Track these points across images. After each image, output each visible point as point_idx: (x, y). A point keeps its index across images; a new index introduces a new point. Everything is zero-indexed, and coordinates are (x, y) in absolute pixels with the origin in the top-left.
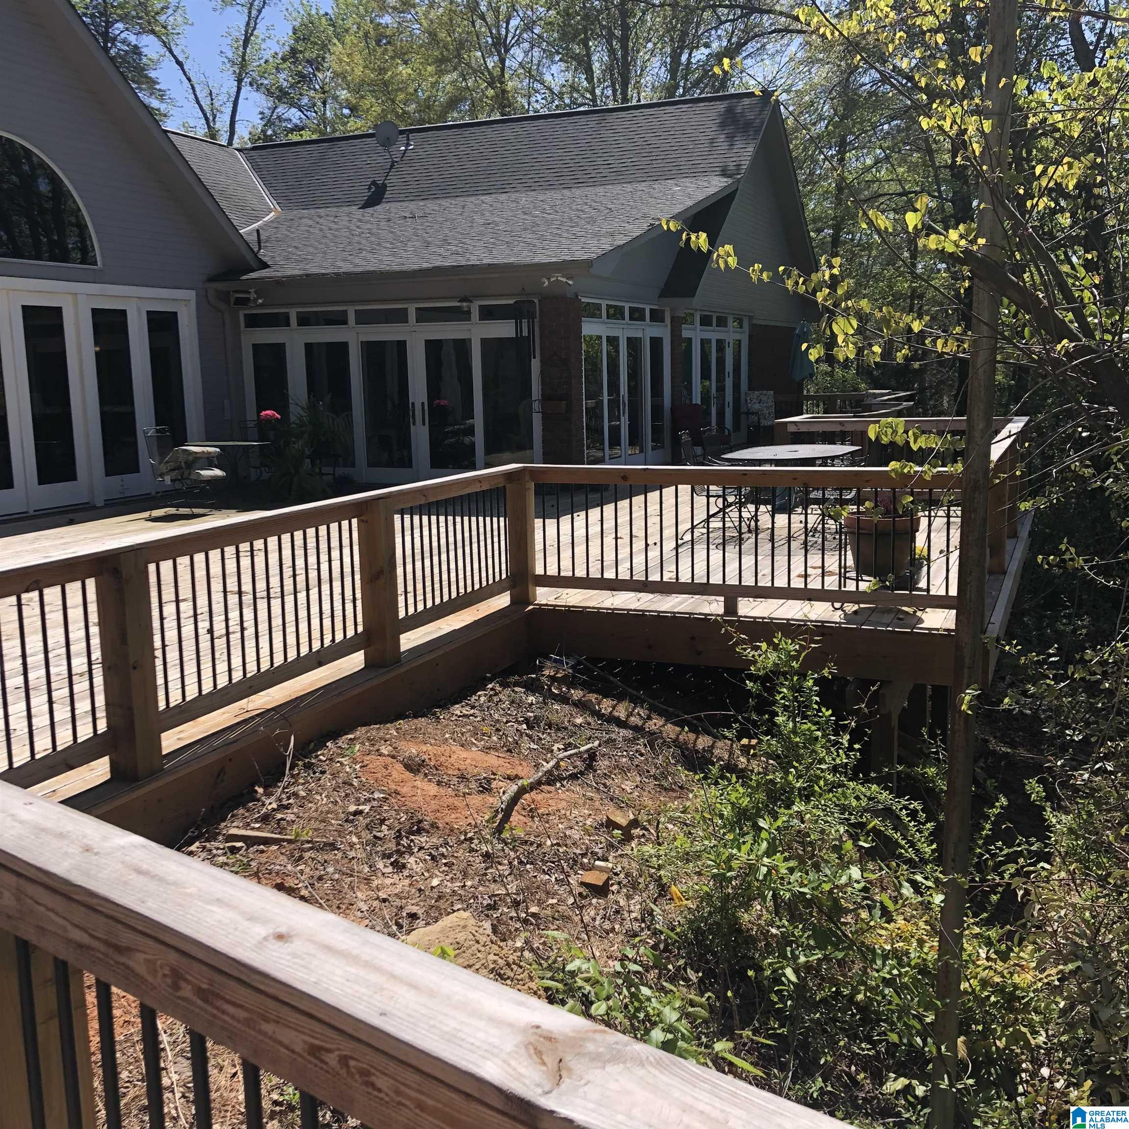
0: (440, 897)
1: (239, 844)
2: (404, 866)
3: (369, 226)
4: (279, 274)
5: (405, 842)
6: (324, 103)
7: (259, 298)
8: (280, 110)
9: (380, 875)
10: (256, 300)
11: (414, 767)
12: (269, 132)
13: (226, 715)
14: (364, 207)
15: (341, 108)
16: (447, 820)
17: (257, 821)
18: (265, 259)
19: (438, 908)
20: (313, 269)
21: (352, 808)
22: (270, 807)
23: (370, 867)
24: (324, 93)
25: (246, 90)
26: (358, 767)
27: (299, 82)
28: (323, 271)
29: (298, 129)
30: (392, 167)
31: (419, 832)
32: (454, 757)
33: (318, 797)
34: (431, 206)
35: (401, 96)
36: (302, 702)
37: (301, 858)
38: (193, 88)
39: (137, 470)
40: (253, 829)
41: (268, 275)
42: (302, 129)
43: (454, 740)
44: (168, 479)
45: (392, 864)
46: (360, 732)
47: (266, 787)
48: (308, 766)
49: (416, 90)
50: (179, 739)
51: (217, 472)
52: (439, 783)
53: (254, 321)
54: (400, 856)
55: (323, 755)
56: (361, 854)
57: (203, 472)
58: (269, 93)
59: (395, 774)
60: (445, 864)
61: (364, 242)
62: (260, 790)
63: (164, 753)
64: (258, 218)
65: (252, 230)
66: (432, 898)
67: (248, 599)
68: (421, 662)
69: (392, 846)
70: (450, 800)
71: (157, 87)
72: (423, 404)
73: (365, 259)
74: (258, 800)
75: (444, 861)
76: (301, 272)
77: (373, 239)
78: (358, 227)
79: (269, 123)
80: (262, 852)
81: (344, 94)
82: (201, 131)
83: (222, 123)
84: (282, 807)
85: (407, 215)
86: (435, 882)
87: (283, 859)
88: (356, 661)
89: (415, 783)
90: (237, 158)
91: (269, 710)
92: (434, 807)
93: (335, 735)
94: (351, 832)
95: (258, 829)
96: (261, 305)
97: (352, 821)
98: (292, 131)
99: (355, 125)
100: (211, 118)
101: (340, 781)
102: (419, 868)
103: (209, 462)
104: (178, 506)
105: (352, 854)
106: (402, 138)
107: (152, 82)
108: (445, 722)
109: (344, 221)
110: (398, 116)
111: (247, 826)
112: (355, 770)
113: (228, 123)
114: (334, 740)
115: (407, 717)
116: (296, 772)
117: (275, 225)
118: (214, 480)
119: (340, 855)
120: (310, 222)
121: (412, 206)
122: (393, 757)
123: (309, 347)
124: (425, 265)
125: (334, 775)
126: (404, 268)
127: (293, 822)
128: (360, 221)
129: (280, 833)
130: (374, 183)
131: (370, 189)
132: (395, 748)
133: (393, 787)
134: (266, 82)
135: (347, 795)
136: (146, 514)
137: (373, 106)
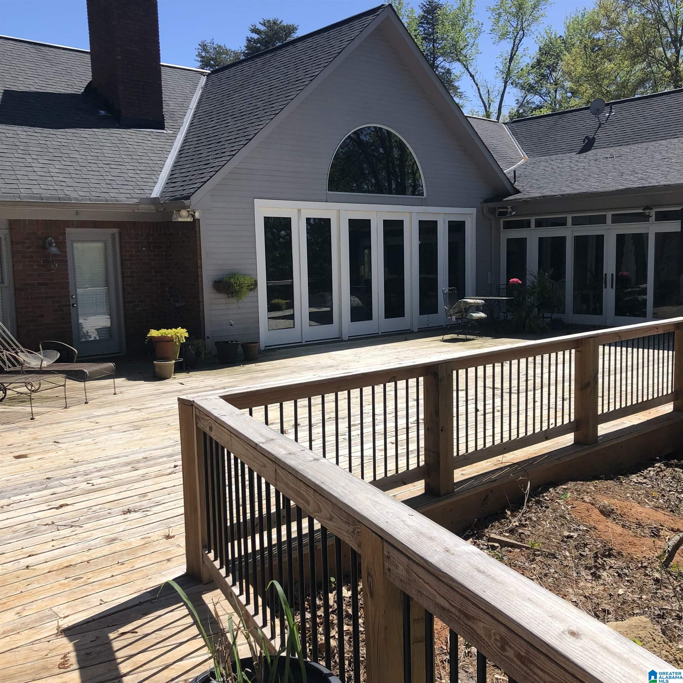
0: (624, 603)
1: (497, 545)
2: (599, 577)
3: (583, 164)
4: (526, 196)
5: (600, 561)
6: (556, 91)
7: (513, 211)
8: (529, 97)
9: (584, 580)
10: (511, 212)
11: (606, 513)
12: (521, 111)
13: (489, 463)
14: (580, 152)
15: (566, 93)
16: (629, 552)
17: (507, 532)
18: (518, 188)
19: (623, 609)
20: (547, 192)
21: (566, 534)
22: (514, 524)
23: (578, 573)
24: (556, 85)
25: (509, 87)
26: (569, 507)
27: (541, 80)
28: (553, 194)
29: (540, 107)
30: (599, 127)
31: (610, 556)
32: (634, 510)
33: (544, 523)
34: (625, 149)
35: (606, 82)
36: (535, 461)
37: (534, 560)
38: (479, 89)
39: (436, 312)
40: (505, 536)
41: (519, 197)
42: (541, 107)
43: (633, 499)
44: (454, 318)
45: (592, 574)
46: (570, 485)
47: (512, 511)
48: (538, 502)
49: (616, 77)
50: (462, 474)
51: (482, 315)
52: (623, 526)
53: (509, 225)
54: (597, 570)
55: (547, 496)
56: (572, 564)
57: (474, 315)
58: (523, 88)
59: (594, 516)
60: (628, 581)
61: (580, 174)
62: (509, 513)
63: (455, 481)
64: (513, 163)
65: (511, 170)
66: (619, 602)
67: (498, 392)
68: (611, 444)
69: (591, 562)
70: (631, 539)
71: (459, 91)
72: (612, 274)
73: (580, 185)
74: (507, 519)
75: (627, 578)
76: (540, 195)
77: (585, 172)
78: (576, 165)
79: (521, 105)
80: (510, 552)
81: (568, 84)
82: (481, 113)
83: (494, 109)
84: (522, 526)
85: (608, 156)
86: (621, 592)
87: (523, 559)
88: (568, 439)
89: (607, 524)
90: (504, 128)
91: (514, 464)
92: (620, 541)
93: (555, 485)
94: (565, 549)
95: (507, 537)
96: (514, 215)
97: (566, 542)
98: (535, 109)
99: (575, 102)
100: (488, 106)
101: (558, 514)
102: (610, 580)
103: (478, 308)
104: (458, 334)
105: (565, 563)
106: (608, 109)
107: (456, 88)
108: (626, 486)
109: (567, 162)
110: (603, 94)
111: (501, 533)
112: (567, 509)
113: (498, 108)
114: (554, 488)
115: (602, 479)
116: (530, 504)
117: (523, 167)
118: (480, 320)
119: (558, 563)
120: (545, 164)
121: (612, 150)
122: (592, 504)
123: (541, 239)
124: (620, 187)
125: (554, 510)
126: (606, 190)
127: (529, 536)
128: (577, 161)
129: (521, 542)
130: (587, 137)
131: (584, 141)
132: (594, 499)
133: (593, 524)
134: (521, 81)
135: (562, 524)
136: (440, 338)
137: (587, 90)
